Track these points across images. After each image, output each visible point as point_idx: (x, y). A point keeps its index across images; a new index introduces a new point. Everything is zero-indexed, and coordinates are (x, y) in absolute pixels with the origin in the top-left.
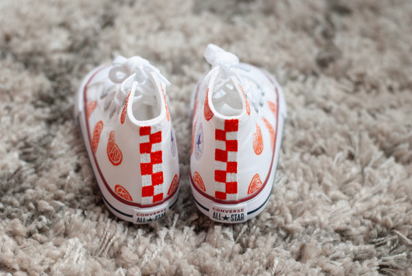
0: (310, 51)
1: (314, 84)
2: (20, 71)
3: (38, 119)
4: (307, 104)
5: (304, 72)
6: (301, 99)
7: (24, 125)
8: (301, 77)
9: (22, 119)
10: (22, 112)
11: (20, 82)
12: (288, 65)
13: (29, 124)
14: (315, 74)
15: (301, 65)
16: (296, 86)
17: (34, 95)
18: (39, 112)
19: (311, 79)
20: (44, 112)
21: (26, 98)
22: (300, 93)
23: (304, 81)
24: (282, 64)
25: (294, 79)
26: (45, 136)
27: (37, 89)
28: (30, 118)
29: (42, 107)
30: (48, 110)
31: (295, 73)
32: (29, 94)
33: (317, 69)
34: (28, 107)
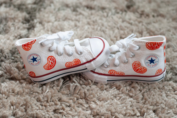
0: (124, 3)
1: (125, 15)
2: (16, 11)
3: (24, 28)
4: (123, 21)
5: (121, 10)
6: (121, 20)
7: (19, 30)
8: (121, 12)
9: (18, 28)
10: (19, 26)
11: (17, 15)
12: (116, 8)
13: (21, 30)
14: (126, 11)
15: (121, 8)
16: (119, 15)
17: (23, 19)
18: (25, 25)
19: (124, 13)
20: (26, 25)
21: (19, 21)
22: (120, 18)
23: (122, 14)
24: (113, 8)
25: (118, 13)
26: (27, 34)
27: (23, 18)
28: (21, 27)
29: (26, 23)
30: (28, 24)
31: (118, 11)
32: (21, 19)
33: (126, 9)
34: (21, 24)
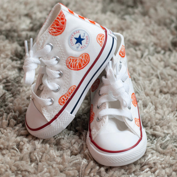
0: (168, 37)
1: (170, 56)
2: (3, 40)
3: (14, 67)
4: (165, 66)
5: (164, 49)
6: (162, 63)
7: (5, 70)
8: (163, 52)
9: (5, 67)
10: (5, 63)
11: (4, 46)
12: (155, 44)
13: (9, 70)
14: (170, 50)
15: (163, 45)
16: (160, 56)
17: (12, 54)
18: (14, 63)
19: (168, 53)
20: (17, 63)
21: (7, 55)
22: (162, 60)
23: (164, 54)
24: (152, 43)
25: (158, 52)
26: (18, 77)
27: (13, 51)
28: (9, 66)
29: (16, 60)
30: (19, 62)
31: (159, 49)
32: (9, 53)
33: (171, 48)
34: (9, 60)
